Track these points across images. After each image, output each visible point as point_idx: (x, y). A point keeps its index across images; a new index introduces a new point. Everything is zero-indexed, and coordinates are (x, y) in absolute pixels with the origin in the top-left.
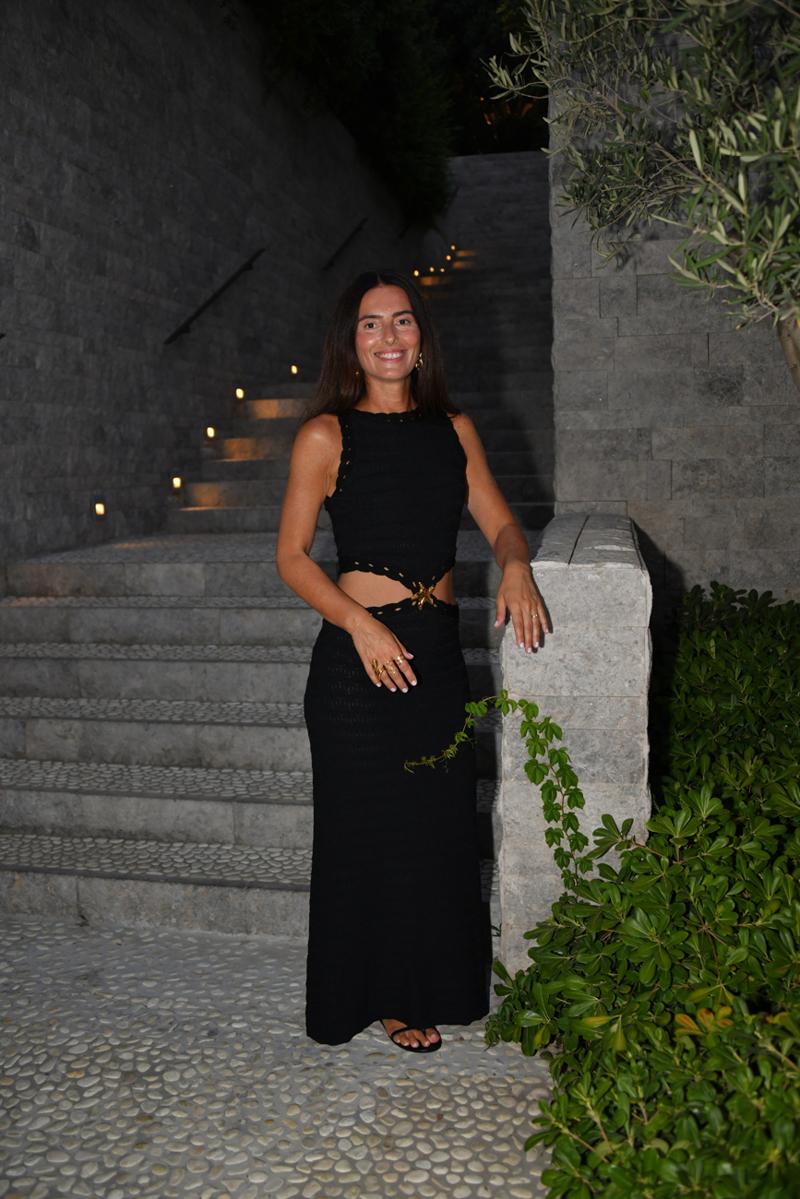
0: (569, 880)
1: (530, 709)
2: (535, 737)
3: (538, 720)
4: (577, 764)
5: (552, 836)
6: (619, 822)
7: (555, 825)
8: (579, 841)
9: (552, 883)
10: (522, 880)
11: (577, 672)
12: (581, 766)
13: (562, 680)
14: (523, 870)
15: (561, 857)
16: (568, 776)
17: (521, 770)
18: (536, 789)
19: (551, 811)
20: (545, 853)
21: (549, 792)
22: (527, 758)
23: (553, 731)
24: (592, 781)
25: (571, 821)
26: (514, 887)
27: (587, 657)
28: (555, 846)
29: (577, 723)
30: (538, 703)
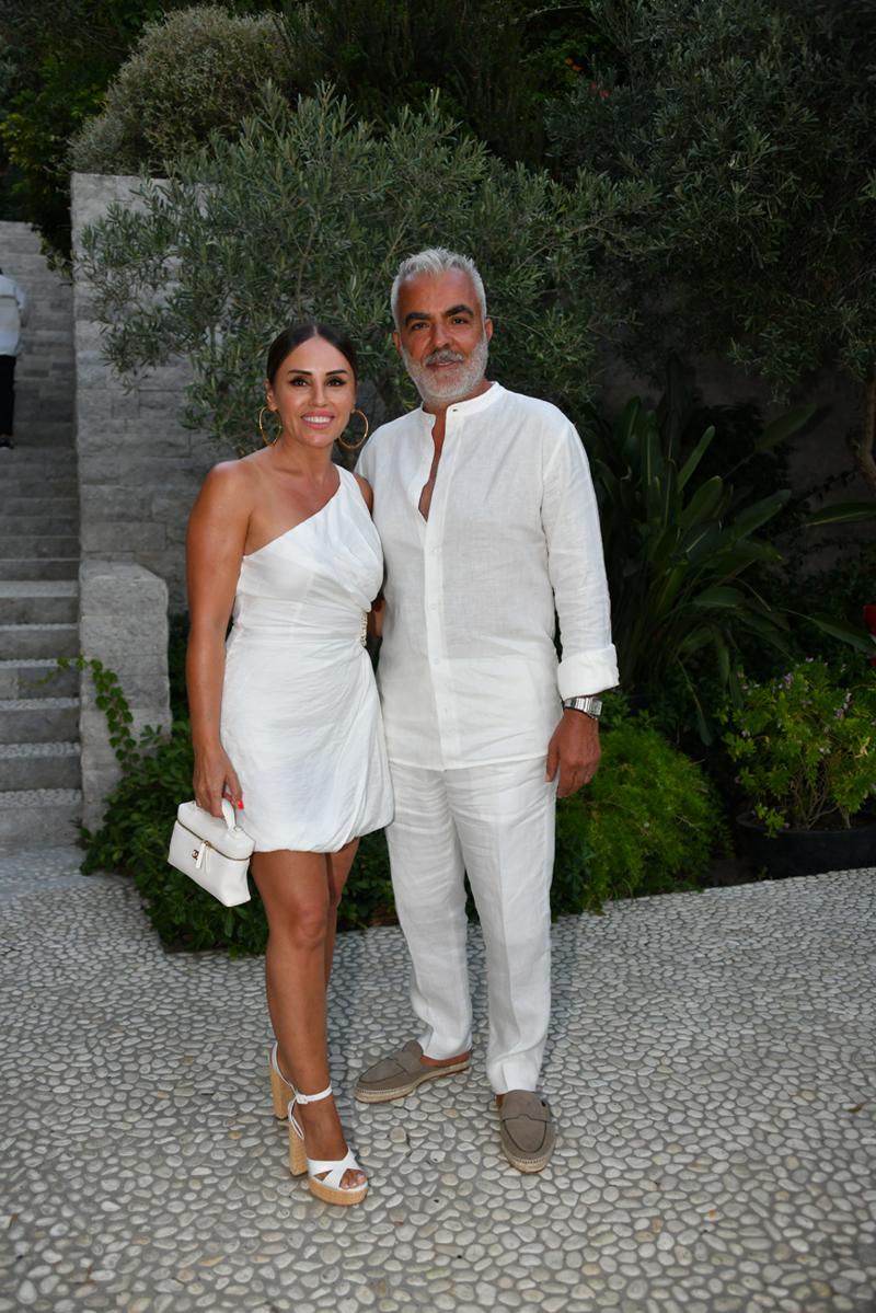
0: (125, 767)
1: (96, 665)
2: (101, 682)
3: (103, 671)
4: (127, 697)
5: (113, 742)
6: (155, 729)
7: (116, 735)
8: (131, 743)
9: (114, 772)
10: (96, 772)
11: (125, 641)
12: (131, 698)
13: (117, 647)
14: (97, 767)
15: (120, 755)
16: (124, 704)
17: (93, 704)
18: (104, 713)
19: (112, 727)
20: (109, 754)
21: (111, 714)
22: (96, 696)
23: (113, 678)
24: (137, 708)
25: (126, 731)
26: (92, 779)
27: (131, 633)
28: (117, 749)
29: (126, 672)
30: (103, 662)
